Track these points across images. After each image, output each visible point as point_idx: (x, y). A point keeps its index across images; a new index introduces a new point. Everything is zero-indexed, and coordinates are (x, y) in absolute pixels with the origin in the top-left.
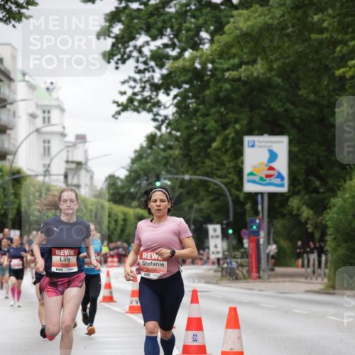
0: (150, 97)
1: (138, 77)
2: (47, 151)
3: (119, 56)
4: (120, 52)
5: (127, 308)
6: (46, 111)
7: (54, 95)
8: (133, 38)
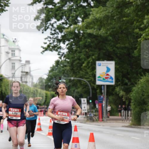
0: (57, 45)
6: (13, 51)
8: (50, 20)
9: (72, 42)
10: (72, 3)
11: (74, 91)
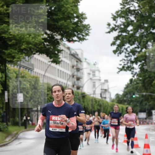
0: (130, 66)
1: (126, 59)
2: (94, 86)
3: (119, 52)
4: (119, 50)
5: (123, 140)
6: (94, 72)
7: (97, 66)
8: (124, 45)
9: (143, 63)
10: (143, 31)
11: (146, 104)
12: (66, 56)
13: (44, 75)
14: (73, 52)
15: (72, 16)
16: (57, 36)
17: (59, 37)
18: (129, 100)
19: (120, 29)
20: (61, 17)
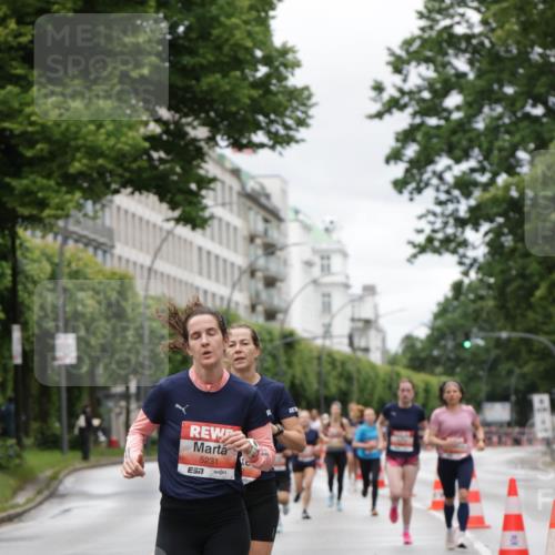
0: (455, 236)
1: (438, 209)
2: (327, 307)
3: (413, 185)
4: (414, 180)
5: (429, 503)
6: (325, 257)
7: (335, 236)
8: (431, 162)
9: (500, 226)
10: (499, 109)
11: (510, 372)
12: (227, 200)
13: (150, 269)
14: (251, 185)
15: (249, 57)
16: (194, 128)
17: (201, 132)
18: (449, 359)
19: (418, 103)
20: (210, 62)
